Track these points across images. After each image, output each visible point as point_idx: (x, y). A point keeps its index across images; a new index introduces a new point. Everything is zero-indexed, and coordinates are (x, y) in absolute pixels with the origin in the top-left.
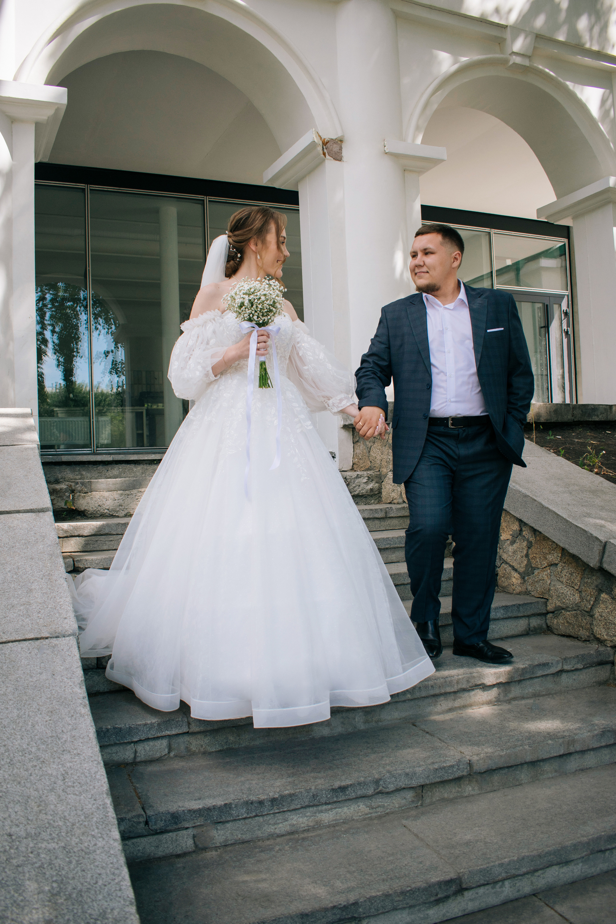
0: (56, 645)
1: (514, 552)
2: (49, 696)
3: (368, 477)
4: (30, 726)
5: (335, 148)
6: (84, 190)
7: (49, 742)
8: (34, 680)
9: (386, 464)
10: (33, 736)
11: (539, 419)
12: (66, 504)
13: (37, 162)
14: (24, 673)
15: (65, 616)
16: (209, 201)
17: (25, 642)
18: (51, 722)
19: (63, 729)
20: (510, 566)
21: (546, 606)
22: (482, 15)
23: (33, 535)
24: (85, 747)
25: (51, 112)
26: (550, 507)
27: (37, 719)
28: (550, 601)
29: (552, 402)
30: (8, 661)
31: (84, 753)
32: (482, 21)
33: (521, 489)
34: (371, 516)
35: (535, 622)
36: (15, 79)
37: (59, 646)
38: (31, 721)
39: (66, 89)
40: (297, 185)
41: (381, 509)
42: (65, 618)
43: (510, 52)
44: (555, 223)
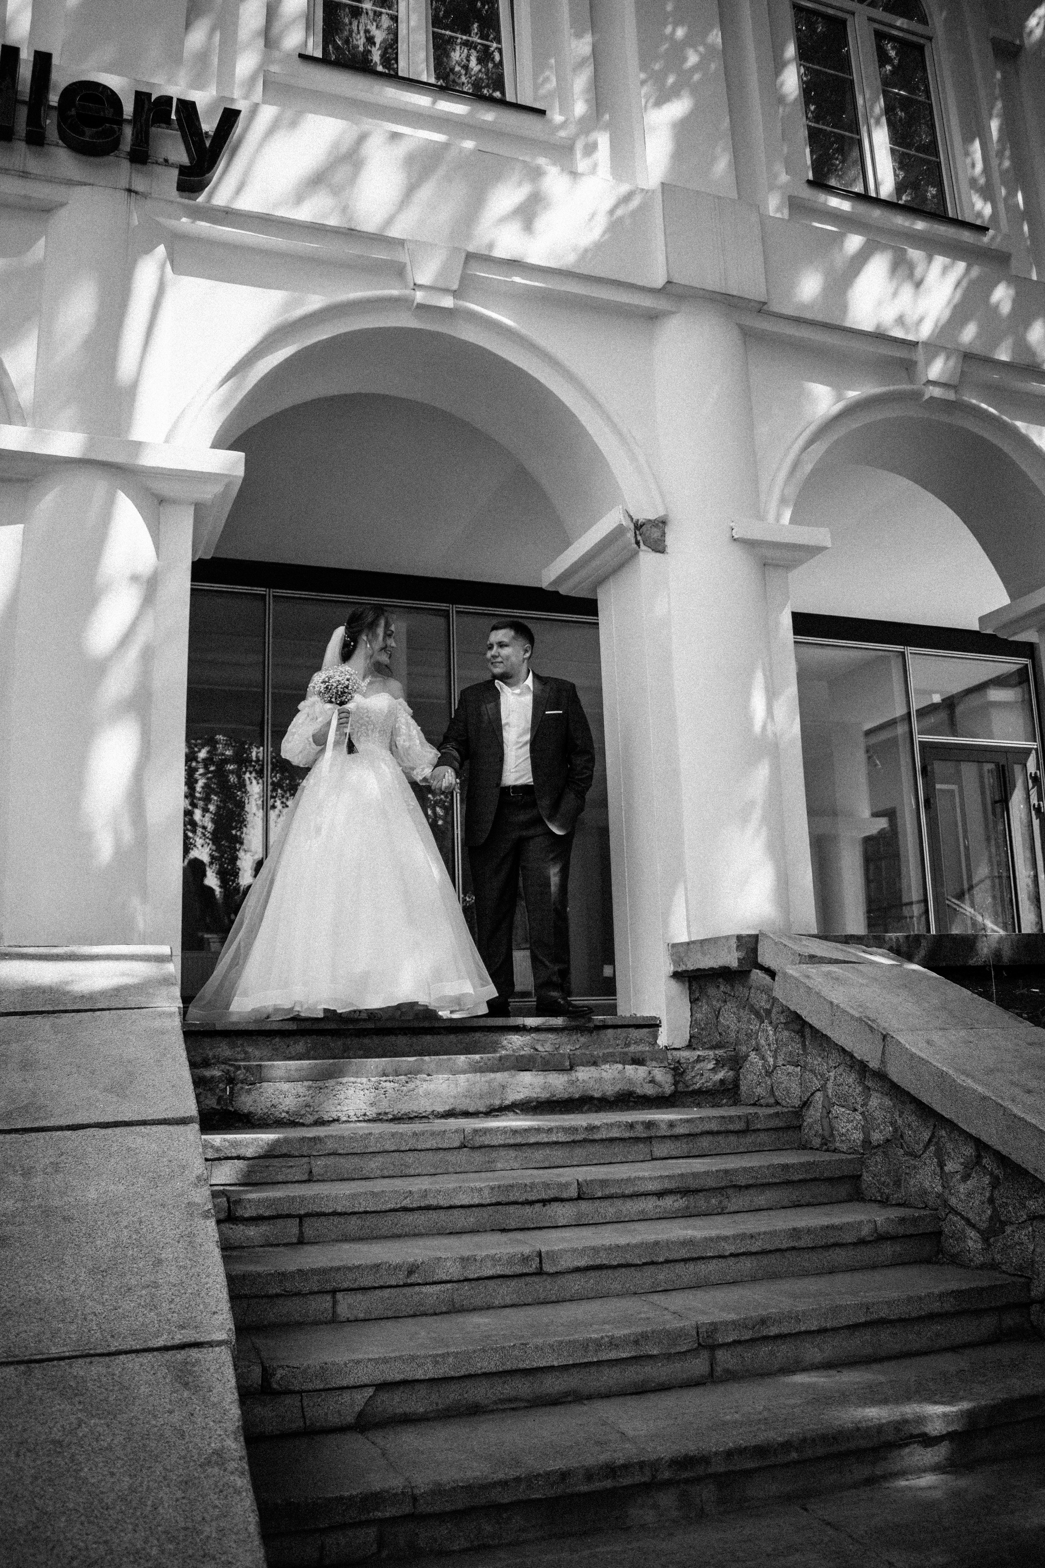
0: (198, 1361)
1: (969, 1195)
2: (183, 1453)
3: (716, 1060)
4: (149, 1508)
5: (656, 534)
6: (263, 597)
7: (181, 1538)
8: (159, 1424)
9: (745, 1038)
10: (153, 1527)
11: (999, 961)
12: (218, 1103)
13: (196, 559)
14: (143, 1409)
15: (214, 1309)
16: (457, 612)
17: (146, 1354)
18: (184, 1501)
19: (205, 1515)
20: (963, 1217)
21: (1029, 1290)
22: (878, 326)
23: (166, 1164)
24: (241, 1550)
25: (218, 488)
26: (1028, 1118)
27: (161, 1494)
28: (1036, 1282)
29: (1020, 930)
30: (116, 1388)
31: (237, 1561)
32: (879, 337)
33: (975, 1086)
34: (723, 1129)
35: (1010, 1320)
36: (167, 441)
37: (203, 1362)
38: (151, 1498)
39: (243, 454)
40: (594, 590)
41: (739, 1117)
42: (214, 1313)
43: (925, 381)
44: (1010, 639)
